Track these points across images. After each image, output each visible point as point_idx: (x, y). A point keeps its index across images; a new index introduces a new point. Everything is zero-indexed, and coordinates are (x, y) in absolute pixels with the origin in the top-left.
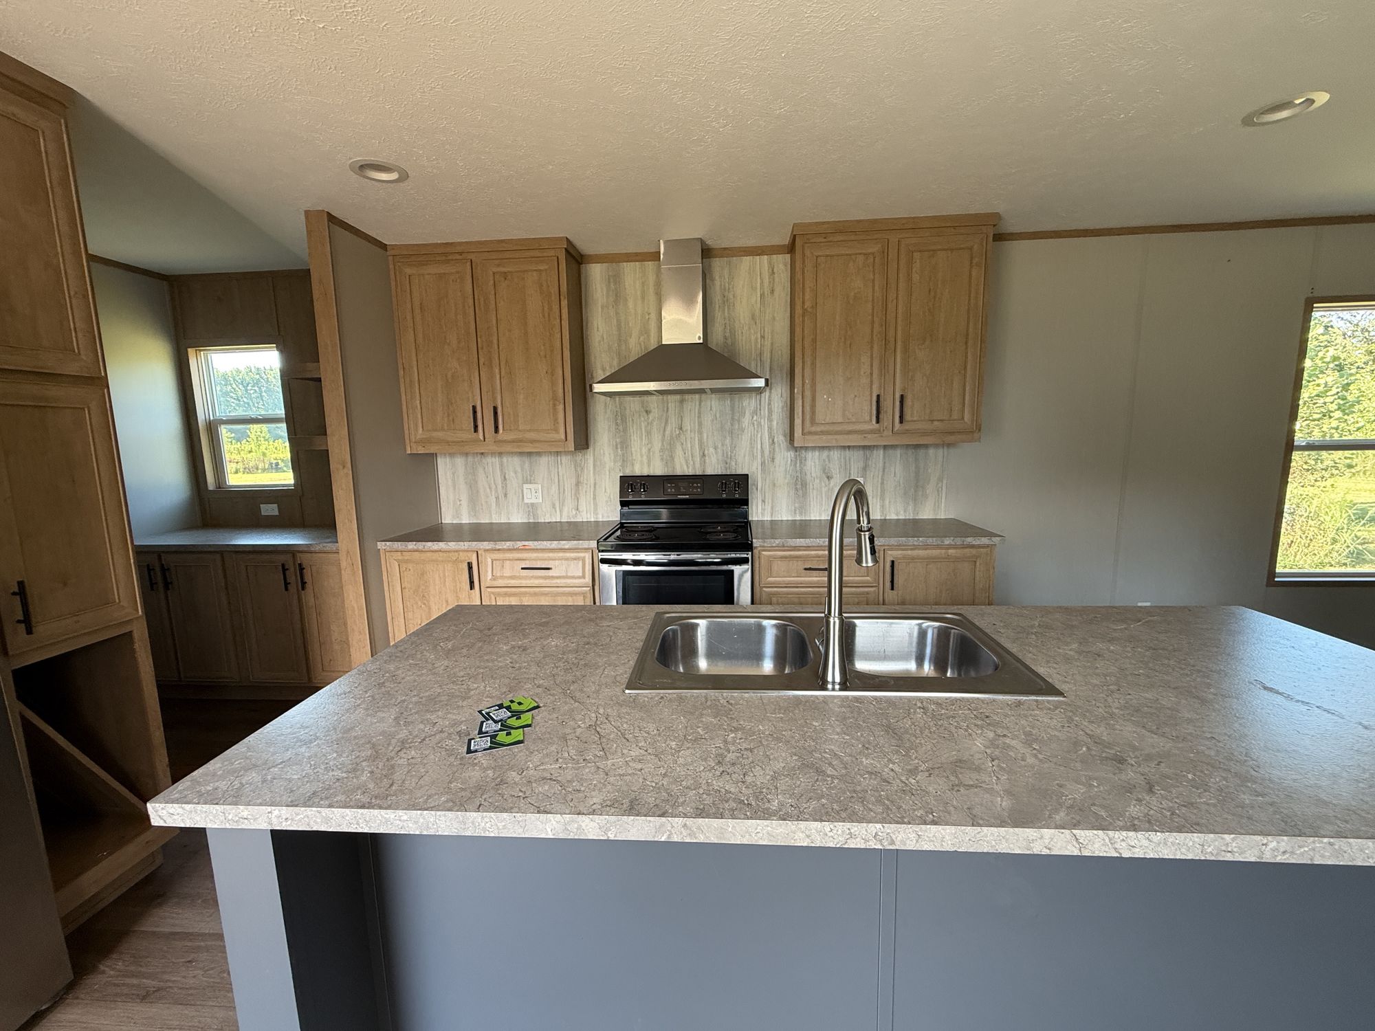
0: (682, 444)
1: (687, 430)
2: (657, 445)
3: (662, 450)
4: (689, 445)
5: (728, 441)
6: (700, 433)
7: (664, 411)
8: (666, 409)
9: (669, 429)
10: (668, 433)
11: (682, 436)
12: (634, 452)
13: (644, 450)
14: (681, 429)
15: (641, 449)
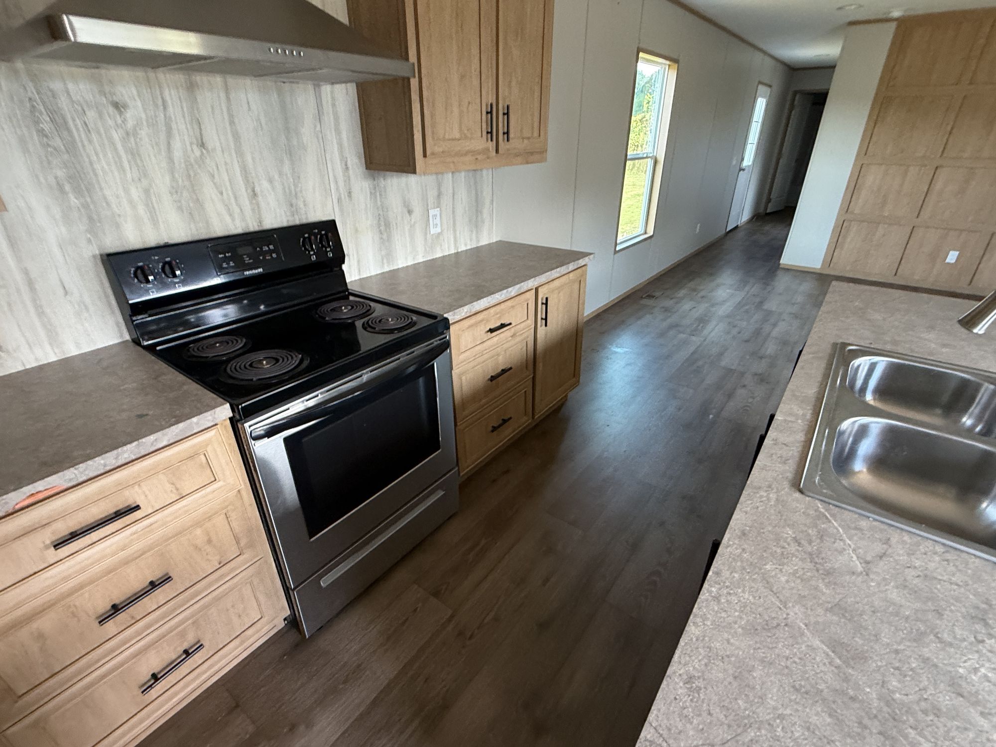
0: (213, 176)
1: (214, 150)
2: (162, 182)
3: (175, 190)
4: (226, 178)
5: (287, 168)
6: (240, 153)
7: (156, 105)
8: (160, 102)
9: (177, 145)
10: (178, 154)
11: (208, 161)
12: (112, 199)
13: (135, 193)
14: (202, 145)
15: (127, 191)
